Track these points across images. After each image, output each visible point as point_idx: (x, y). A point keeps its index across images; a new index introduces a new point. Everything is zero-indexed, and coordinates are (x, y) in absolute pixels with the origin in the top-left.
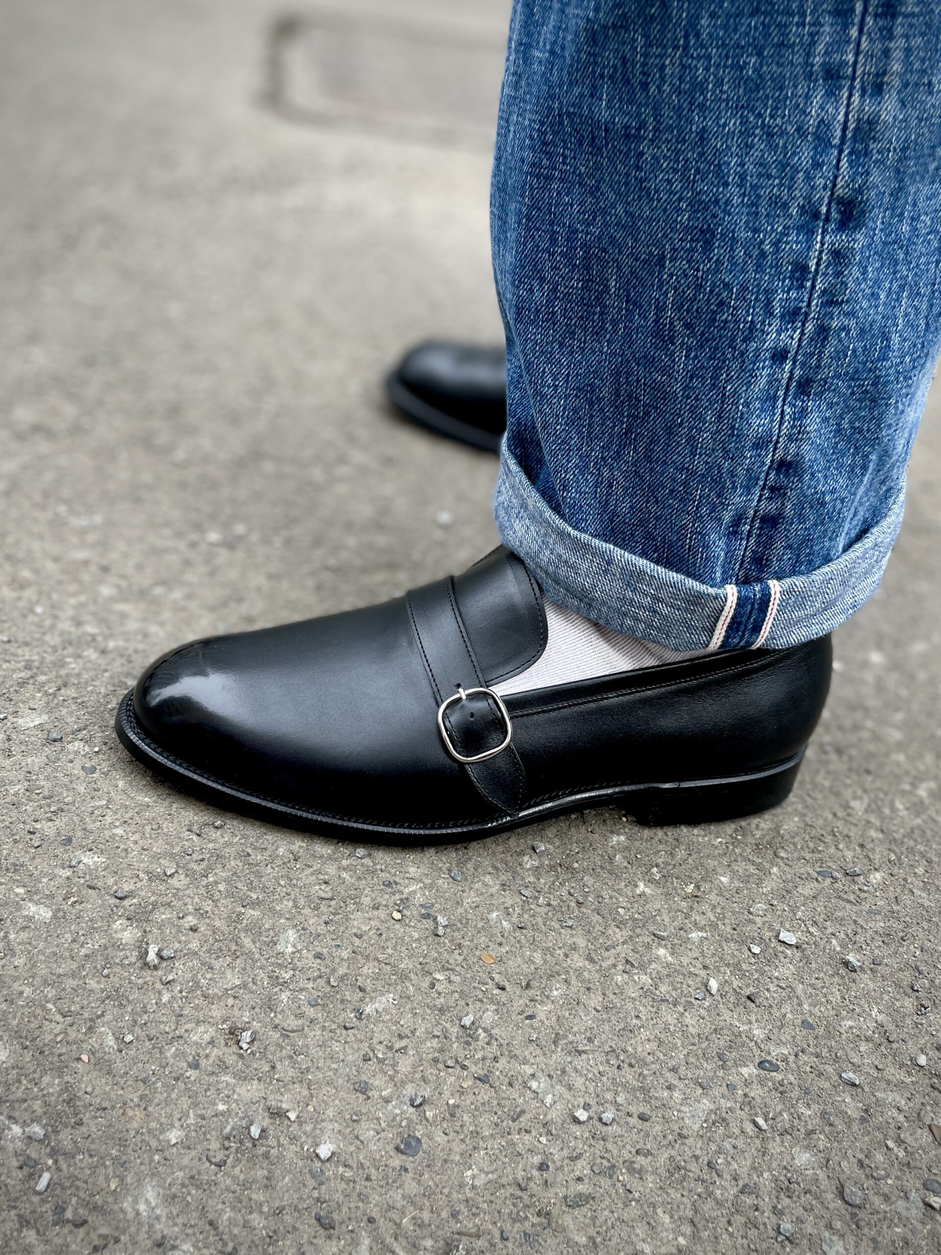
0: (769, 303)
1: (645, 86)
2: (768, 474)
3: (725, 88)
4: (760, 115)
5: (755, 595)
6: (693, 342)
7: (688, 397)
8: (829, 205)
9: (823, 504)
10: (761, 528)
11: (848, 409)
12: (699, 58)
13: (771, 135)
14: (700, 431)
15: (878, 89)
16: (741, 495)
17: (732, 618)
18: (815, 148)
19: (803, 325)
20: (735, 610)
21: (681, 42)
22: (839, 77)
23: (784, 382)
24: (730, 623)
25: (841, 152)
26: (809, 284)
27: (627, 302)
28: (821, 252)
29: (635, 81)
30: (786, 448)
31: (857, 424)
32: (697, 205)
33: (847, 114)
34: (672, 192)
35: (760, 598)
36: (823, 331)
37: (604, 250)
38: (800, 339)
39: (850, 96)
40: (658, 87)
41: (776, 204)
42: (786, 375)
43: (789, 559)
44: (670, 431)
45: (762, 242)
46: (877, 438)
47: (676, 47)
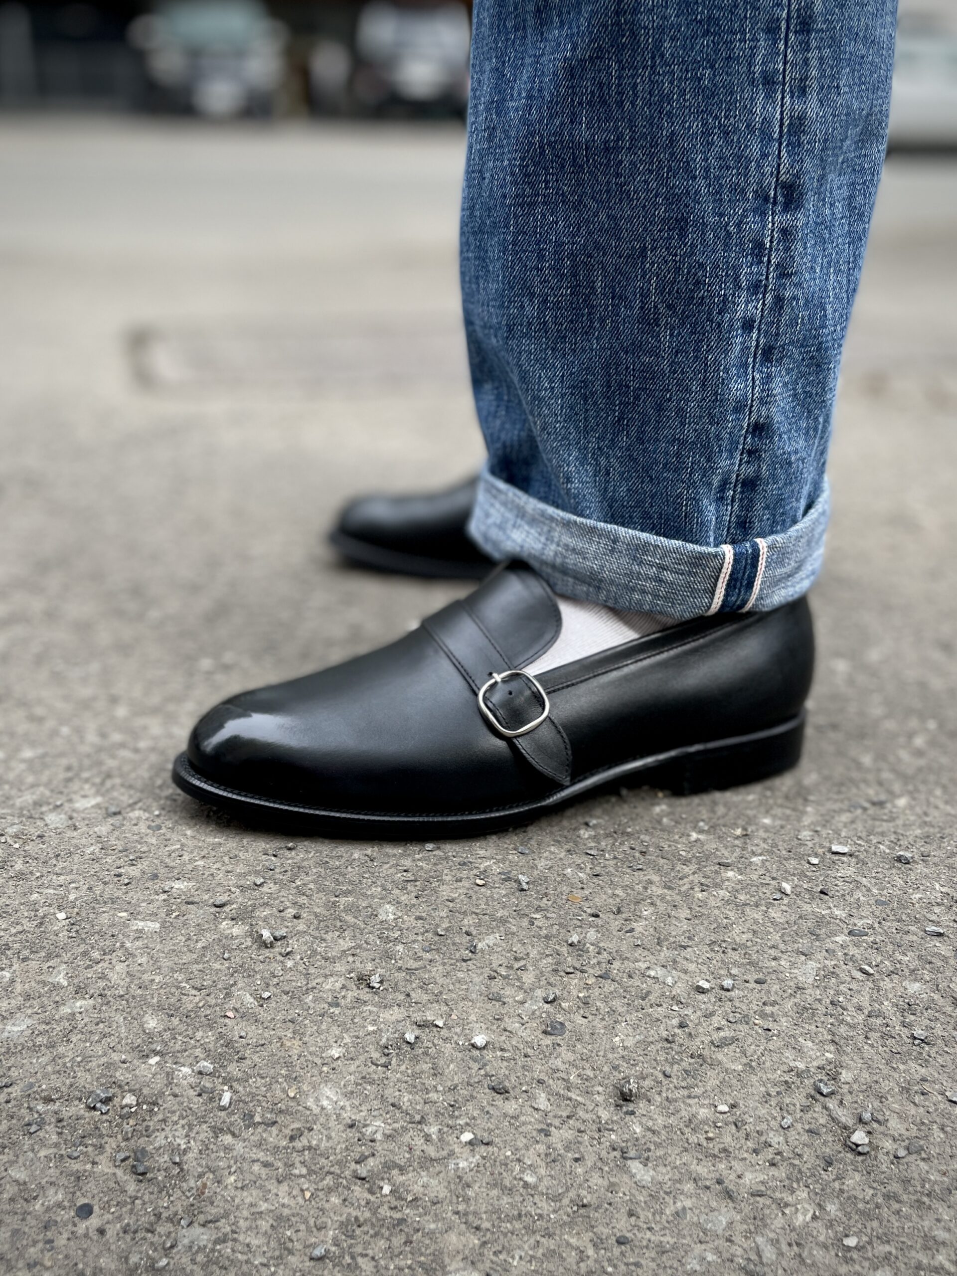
0: (737, 278)
1: (620, 104)
2: (745, 438)
3: (688, 97)
4: (716, 117)
5: (747, 551)
6: (675, 321)
7: (675, 372)
8: (776, 188)
9: (790, 464)
10: (742, 492)
11: (801, 375)
12: (665, 74)
13: (727, 133)
14: (687, 401)
15: (802, 91)
16: (726, 459)
17: (731, 575)
18: (762, 141)
19: (764, 297)
20: (733, 566)
21: (649, 63)
22: (774, 83)
23: (753, 349)
24: (729, 580)
25: (780, 144)
26: (766, 259)
27: (613, 298)
28: (773, 231)
29: (611, 102)
30: (759, 410)
31: (808, 389)
32: (673, 199)
33: (782, 113)
34: (648, 191)
35: (752, 553)
36: (779, 300)
37: (590, 256)
38: (762, 309)
39: (783, 98)
40: (631, 102)
41: (736, 190)
42: (754, 343)
43: (768, 519)
44: (659, 408)
45: (727, 224)
46: (824, 401)
47: (645, 67)
